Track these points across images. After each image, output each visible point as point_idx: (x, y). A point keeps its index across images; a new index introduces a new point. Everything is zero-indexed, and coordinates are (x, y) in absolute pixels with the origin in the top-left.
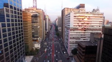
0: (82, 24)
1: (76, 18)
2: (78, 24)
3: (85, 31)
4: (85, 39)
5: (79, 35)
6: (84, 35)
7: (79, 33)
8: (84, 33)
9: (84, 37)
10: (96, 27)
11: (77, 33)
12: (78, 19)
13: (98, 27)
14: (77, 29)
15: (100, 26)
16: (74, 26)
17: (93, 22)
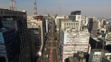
0: (73, 41)
1: (69, 37)
2: (70, 41)
3: (75, 46)
4: (75, 52)
5: (71, 49)
6: (74, 49)
7: (71, 47)
8: (75, 47)
9: (74, 50)
10: (84, 43)
11: (69, 47)
12: (70, 38)
13: (86, 43)
14: (69, 45)
15: (87, 42)
16: (67, 43)
17: (81, 40)
